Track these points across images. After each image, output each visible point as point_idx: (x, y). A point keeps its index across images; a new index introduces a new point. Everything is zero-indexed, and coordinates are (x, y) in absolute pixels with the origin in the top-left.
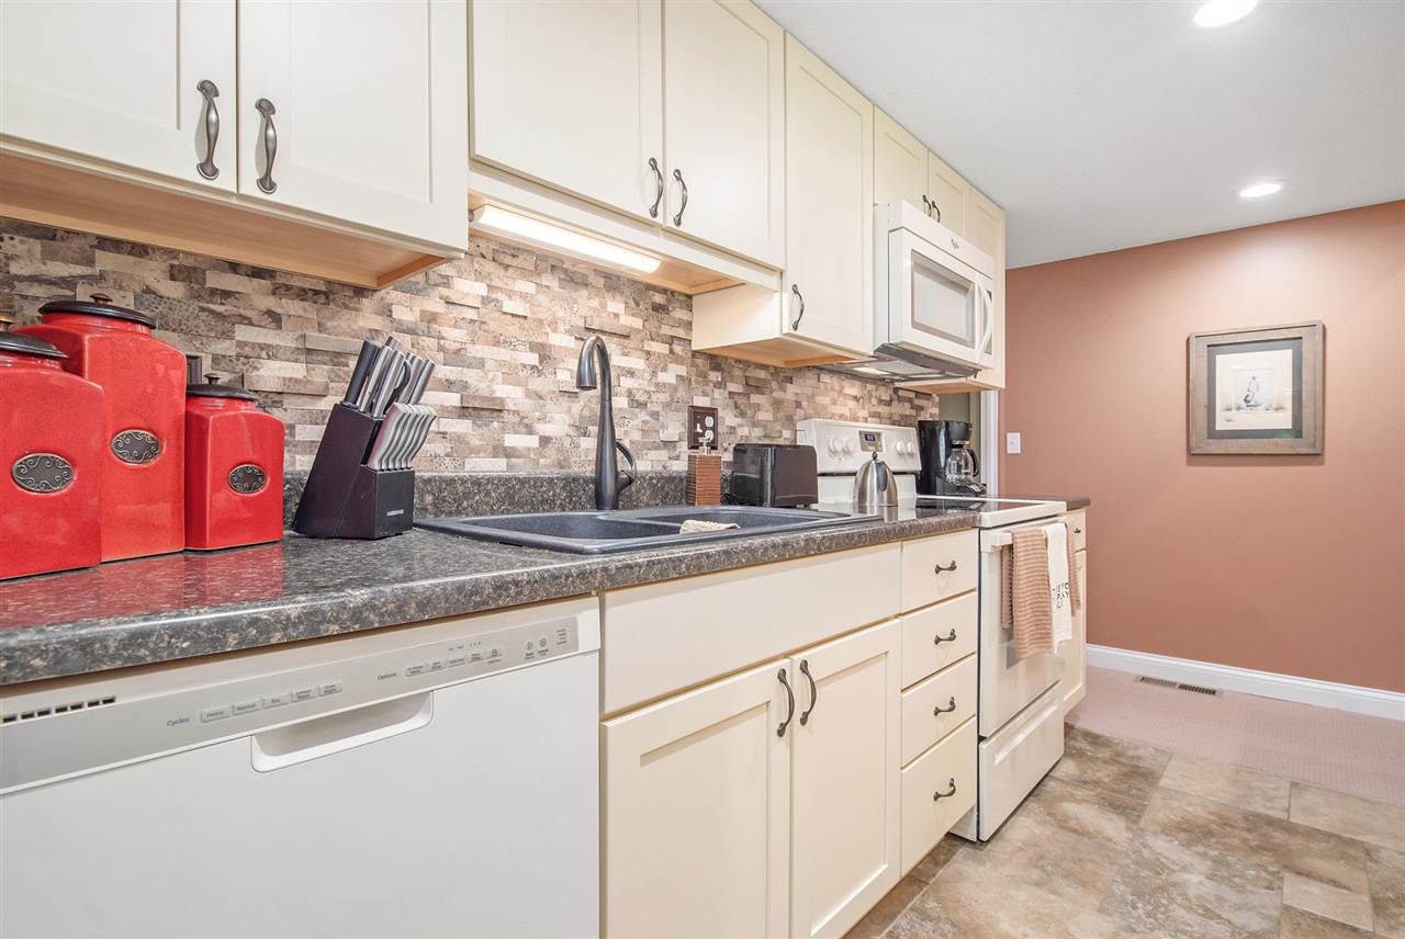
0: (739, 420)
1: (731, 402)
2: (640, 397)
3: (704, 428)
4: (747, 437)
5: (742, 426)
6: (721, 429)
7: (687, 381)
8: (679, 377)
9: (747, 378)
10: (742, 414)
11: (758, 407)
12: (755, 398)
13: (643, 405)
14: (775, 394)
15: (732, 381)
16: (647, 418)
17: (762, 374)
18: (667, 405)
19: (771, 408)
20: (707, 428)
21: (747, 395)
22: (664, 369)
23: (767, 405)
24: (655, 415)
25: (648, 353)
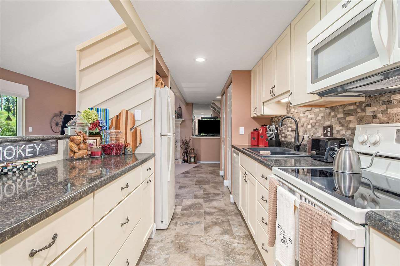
0: (341, 128)
1: (338, 122)
2: (313, 125)
3: (327, 132)
4: (344, 134)
5: (342, 130)
6: (334, 132)
7: (323, 118)
8: (322, 117)
9: (344, 111)
10: (343, 126)
11: (350, 122)
12: (348, 118)
13: (314, 126)
14: (359, 115)
15: (338, 114)
16: (315, 130)
17: (352, 107)
18: (319, 126)
19: (356, 121)
20: (328, 132)
21: (345, 118)
22: (318, 116)
23: (354, 120)
24: (316, 129)
25: (315, 112)
